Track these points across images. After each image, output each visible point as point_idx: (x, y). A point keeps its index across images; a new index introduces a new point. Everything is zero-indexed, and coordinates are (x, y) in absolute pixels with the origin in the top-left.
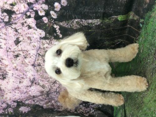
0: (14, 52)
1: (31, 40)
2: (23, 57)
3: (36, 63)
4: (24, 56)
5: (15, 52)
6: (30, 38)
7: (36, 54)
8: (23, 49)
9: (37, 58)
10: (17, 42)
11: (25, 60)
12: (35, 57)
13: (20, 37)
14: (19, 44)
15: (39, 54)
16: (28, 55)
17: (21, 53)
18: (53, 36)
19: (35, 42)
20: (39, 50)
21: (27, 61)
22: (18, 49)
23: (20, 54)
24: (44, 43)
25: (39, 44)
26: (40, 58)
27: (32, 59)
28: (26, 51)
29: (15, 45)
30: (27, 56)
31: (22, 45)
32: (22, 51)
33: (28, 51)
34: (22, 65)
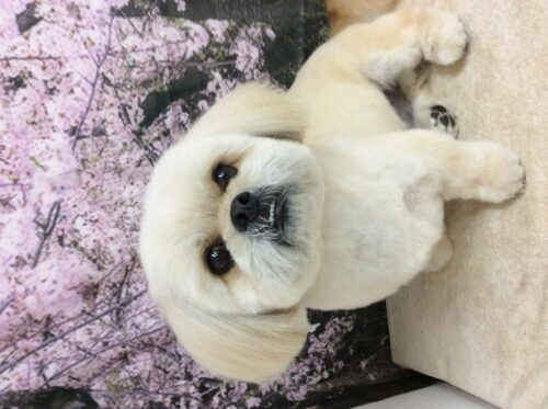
0: (7, 61)
1: (79, 18)
2: (43, 89)
3: (88, 121)
4: (46, 82)
5: (11, 62)
6: (78, 11)
7: (94, 76)
8: (48, 51)
9: (97, 96)
10: (27, 21)
11: (49, 104)
12: (90, 92)
13: (40, 3)
14: (35, 29)
15: (106, 80)
16: (64, 79)
17: (35, 68)
18: (157, 5)
19: (93, 28)
20: (105, 58)
21: (54, 107)
22: (25, 48)
23: (30, 75)
24: (123, 30)
25: (107, 32)
26: (110, 98)
27: (77, 99)
28: (55, 59)
29: (18, 32)
30: (58, 87)
31: (43, 33)
32: (41, 59)
33: (63, 60)
34: (30, 128)
